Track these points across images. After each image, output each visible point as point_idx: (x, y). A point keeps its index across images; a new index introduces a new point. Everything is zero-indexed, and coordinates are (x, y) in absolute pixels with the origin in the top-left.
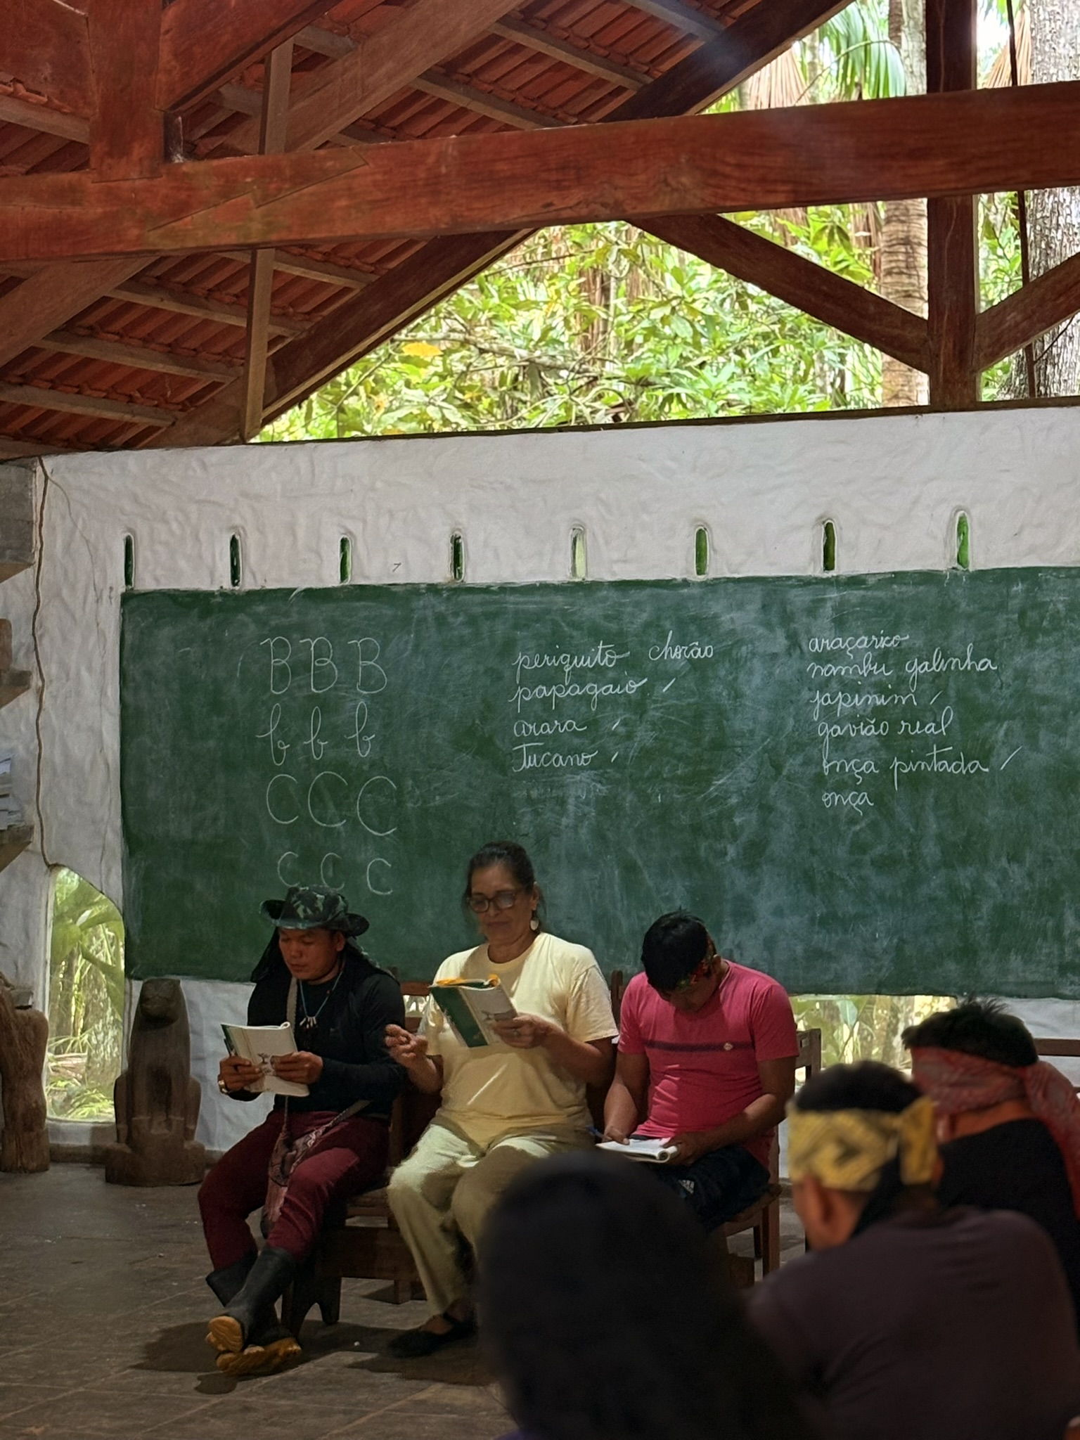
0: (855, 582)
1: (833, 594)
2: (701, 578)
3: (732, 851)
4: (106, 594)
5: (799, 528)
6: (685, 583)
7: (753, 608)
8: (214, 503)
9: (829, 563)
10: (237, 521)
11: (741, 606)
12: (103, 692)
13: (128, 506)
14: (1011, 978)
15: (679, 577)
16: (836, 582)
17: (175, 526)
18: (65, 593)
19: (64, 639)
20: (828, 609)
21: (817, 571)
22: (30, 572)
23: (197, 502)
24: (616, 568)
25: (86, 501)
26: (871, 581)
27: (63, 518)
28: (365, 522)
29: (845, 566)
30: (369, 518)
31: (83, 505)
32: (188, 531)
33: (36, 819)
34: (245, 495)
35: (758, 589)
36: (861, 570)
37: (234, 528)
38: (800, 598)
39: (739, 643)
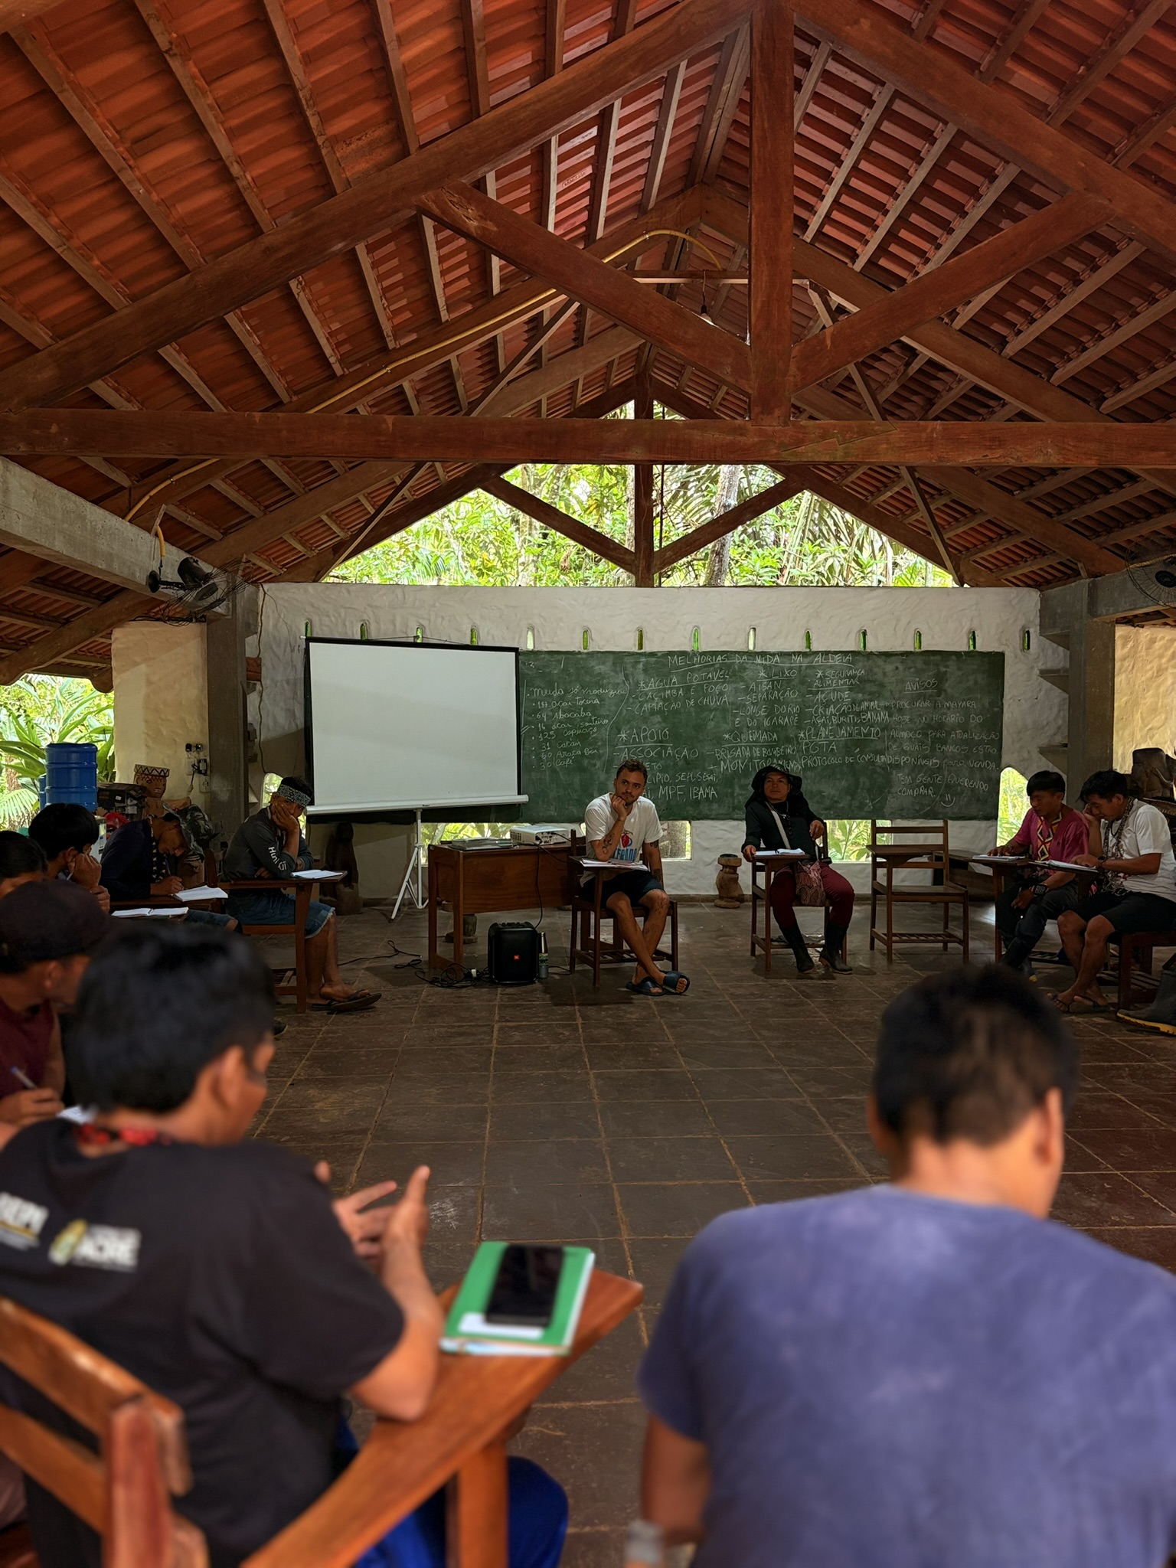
0: (653, 654)
1: (643, 659)
2: (586, 651)
3: (598, 764)
4: (296, 648)
5: (628, 632)
6: (579, 653)
7: (609, 663)
8: (354, 609)
9: (641, 646)
10: (365, 617)
11: (603, 663)
12: (295, 693)
13: (308, 608)
14: (714, 812)
15: (577, 650)
16: (644, 654)
17: (333, 619)
18: (274, 647)
19: (274, 668)
20: (641, 666)
21: (636, 649)
22: (255, 637)
23: (345, 608)
24: (548, 645)
25: (286, 605)
26: (659, 654)
27: (273, 612)
28: (429, 620)
29: (648, 648)
30: (432, 619)
31: (285, 607)
32: (340, 621)
33: (259, 752)
34: (369, 605)
35: (611, 657)
36: (655, 650)
37: (364, 620)
38: (629, 660)
39: (604, 678)
